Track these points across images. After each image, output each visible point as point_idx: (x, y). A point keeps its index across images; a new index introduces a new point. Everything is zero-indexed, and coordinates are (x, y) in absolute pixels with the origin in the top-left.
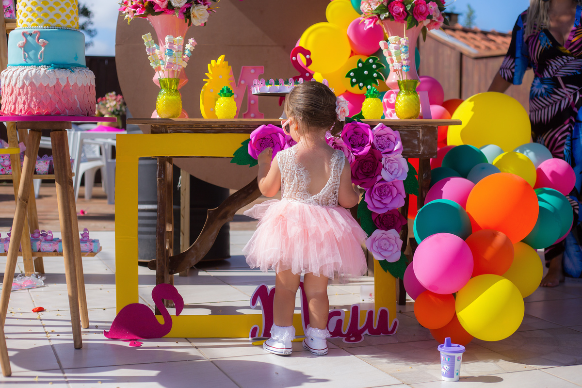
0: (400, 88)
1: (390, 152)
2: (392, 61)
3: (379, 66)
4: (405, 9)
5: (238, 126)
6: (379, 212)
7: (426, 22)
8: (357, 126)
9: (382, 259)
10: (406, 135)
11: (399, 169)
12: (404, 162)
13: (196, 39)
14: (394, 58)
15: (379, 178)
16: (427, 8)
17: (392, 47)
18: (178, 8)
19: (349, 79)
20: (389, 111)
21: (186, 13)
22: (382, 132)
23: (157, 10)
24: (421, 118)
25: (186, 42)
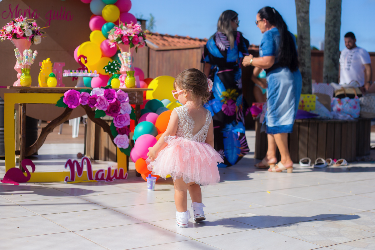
0: (127, 74)
1: (124, 102)
2: (124, 63)
3: (118, 65)
4: (129, 40)
5: (58, 90)
6: (119, 127)
7: (138, 45)
8: (110, 91)
9: (120, 147)
10: (130, 95)
11: (127, 109)
12: (129, 106)
13: (37, 51)
14: (125, 61)
15: (119, 113)
16: (138, 39)
17: (124, 57)
18: (28, 37)
19: (105, 70)
20: (121, 84)
21: (32, 39)
22: (121, 93)
23: (18, 37)
24: (136, 87)
25: (33, 52)
